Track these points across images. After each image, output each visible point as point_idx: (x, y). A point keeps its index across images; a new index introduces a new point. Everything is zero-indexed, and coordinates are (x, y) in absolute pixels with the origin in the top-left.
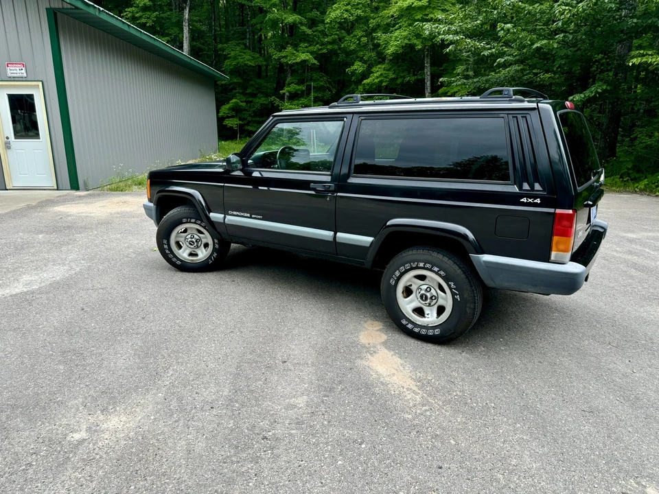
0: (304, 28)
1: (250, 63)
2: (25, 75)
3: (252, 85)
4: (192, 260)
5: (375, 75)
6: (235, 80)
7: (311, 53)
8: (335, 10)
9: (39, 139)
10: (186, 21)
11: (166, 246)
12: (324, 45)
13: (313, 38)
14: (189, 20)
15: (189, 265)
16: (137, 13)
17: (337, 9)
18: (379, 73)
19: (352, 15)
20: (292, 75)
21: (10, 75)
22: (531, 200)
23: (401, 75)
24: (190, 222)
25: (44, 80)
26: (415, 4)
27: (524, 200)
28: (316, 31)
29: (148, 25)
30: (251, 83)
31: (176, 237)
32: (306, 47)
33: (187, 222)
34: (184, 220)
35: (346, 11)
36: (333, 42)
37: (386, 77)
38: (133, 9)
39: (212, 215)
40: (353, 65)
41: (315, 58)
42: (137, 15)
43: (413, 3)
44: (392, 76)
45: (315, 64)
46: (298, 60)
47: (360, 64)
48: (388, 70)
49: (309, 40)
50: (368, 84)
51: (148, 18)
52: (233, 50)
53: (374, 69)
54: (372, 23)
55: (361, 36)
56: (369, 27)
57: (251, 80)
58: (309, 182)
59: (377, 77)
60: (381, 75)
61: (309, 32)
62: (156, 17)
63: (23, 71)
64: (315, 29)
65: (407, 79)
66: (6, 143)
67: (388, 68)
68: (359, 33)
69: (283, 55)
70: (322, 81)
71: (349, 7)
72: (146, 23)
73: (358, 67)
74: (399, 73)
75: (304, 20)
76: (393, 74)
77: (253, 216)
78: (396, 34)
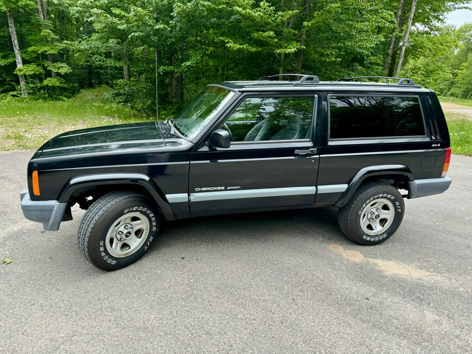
11: (102, 249)
22: (436, 145)
24: (132, 211)
27: (433, 145)
34: (126, 211)
39: (168, 196)
58: (294, 149)
77: (228, 188)
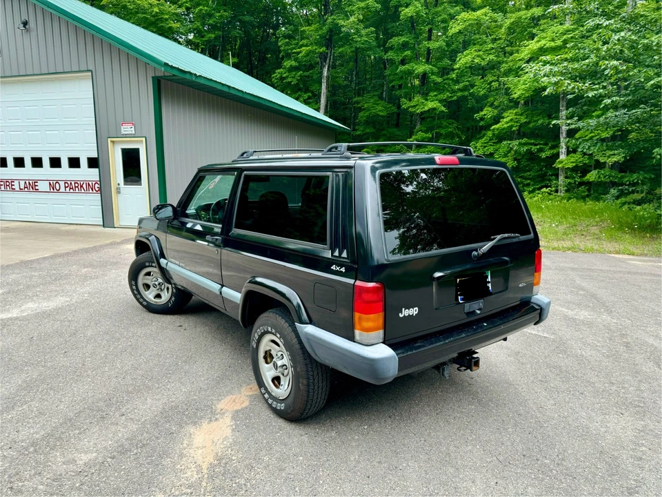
0: (434, 77)
1: (381, 114)
2: (134, 132)
3: (384, 135)
4: (156, 302)
5: (505, 120)
6: (368, 131)
7: (440, 101)
8: (465, 56)
9: (141, 185)
10: (325, 78)
11: (134, 287)
12: (454, 92)
13: (443, 86)
14: (328, 78)
15: (154, 306)
16: (285, 73)
17: (468, 54)
18: (509, 118)
19: (484, 60)
20: (421, 124)
21: (123, 132)
22: (338, 268)
23: (535, 119)
24: (152, 266)
25: (147, 137)
26: (548, 45)
27: (333, 267)
28: (447, 79)
29: (293, 83)
30: (384, 132)
31: (143, 279)
32: (436, 96)
33: (149, 266)
34: (147, 264)
35: (478, 56)
36: (465, 89)
37: (517, 122)
38: (281, 70)
39: (161, 260)
40: (482, 111)
41: (444, 106)
42: (284, 75)
43: (545, 45)
44: (523, 119)
45: (443, 111)
46: (426, 109)
47: (490, 109)
48: (521, 115)
49: (439, 88)
50: (498, 129)
51: (293, 77)
52: (366, 103)
53: (505, 114)
54: (504, 67)
55: (493, 81)
56: (500, 72)
57: (383, 130)
59: (507, 123)
60: (511, 120)
61: (439, 80)
62: (300, 76)
63: (133, 129)
64: (446, 77)
65: (540, 122)
66: (117, 189)
67: (520, 113)
68: (490, 78)
69: (412, 104)
70: (451, 128)
71: (481, 53)
72: (291, 82)
73: (488, 112)
74: (532, 117)
75: (435, 70)
76: (526, 118)
77: (181, 264)
78: (525, 78)
